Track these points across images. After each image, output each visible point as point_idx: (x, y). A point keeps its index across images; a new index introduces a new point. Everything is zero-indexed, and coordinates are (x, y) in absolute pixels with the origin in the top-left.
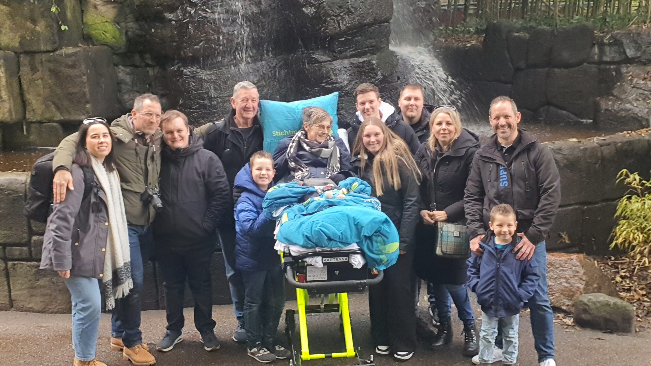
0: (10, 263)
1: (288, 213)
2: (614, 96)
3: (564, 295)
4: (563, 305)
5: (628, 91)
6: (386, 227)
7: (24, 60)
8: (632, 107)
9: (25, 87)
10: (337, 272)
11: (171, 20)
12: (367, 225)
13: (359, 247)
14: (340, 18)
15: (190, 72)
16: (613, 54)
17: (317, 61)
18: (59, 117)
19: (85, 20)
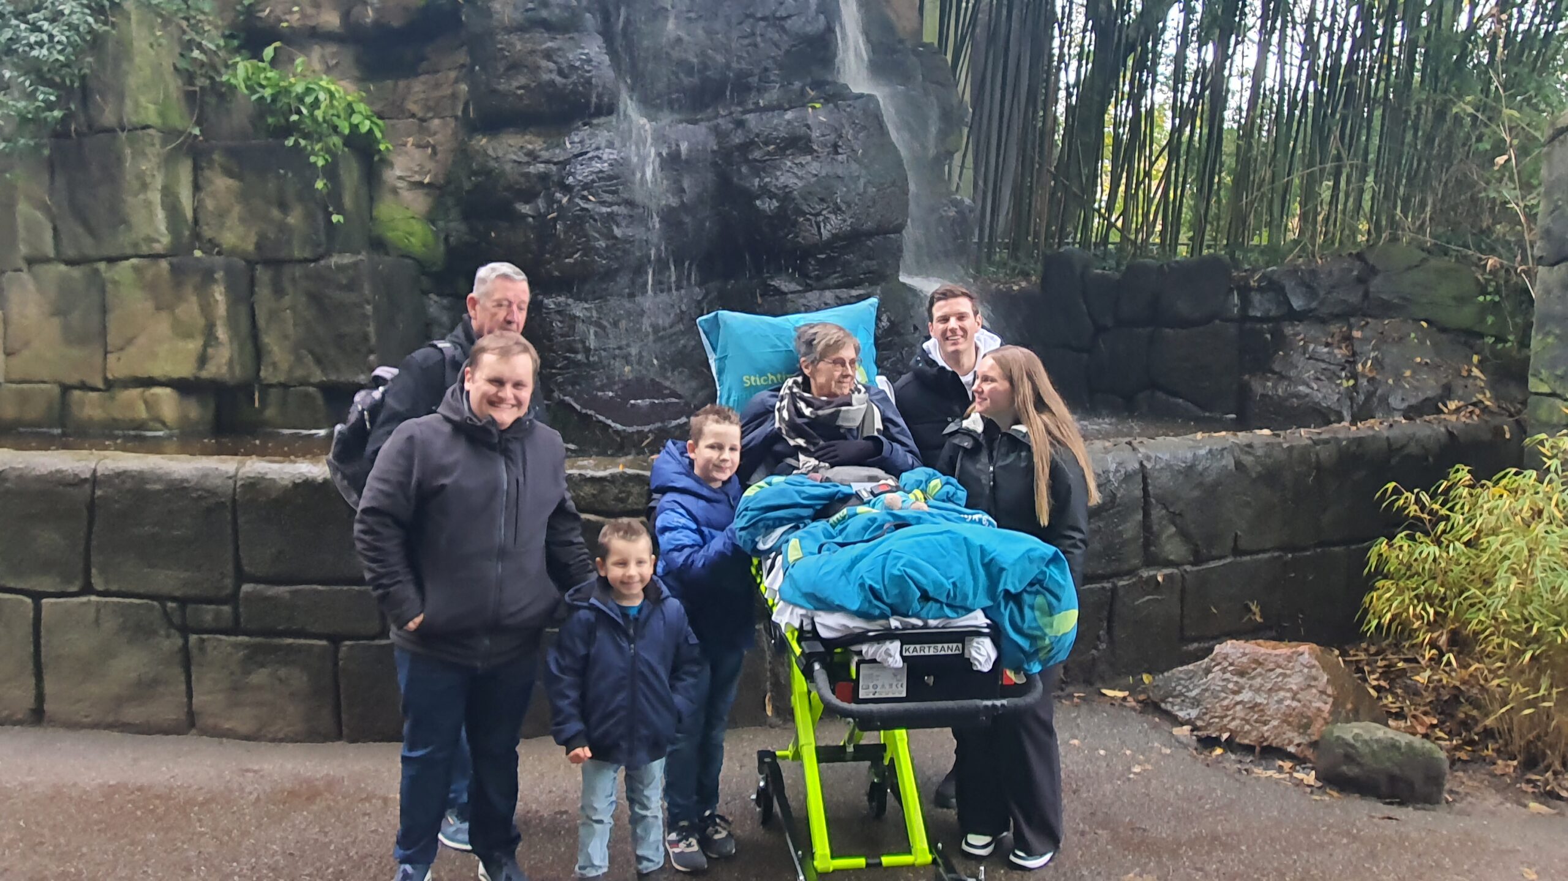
0: (193, 638)
1: (801, 539)
2: (1274, 372)
3: (1289, 724)
4: (1289, 744)
5: (1300, 365)
6: (1056, 571)
7: (263, 275)
8: (1308, 391)
9: (261, 322)
10: (929, 680)
11: (527, 216)
12: (1014, 565)
13: (988, 621)
14: (821, 218)
15: (555, 303)
16: (1267, 305)
17: (778, 291)
18: (318, 376)
19: (375, 213)
